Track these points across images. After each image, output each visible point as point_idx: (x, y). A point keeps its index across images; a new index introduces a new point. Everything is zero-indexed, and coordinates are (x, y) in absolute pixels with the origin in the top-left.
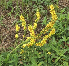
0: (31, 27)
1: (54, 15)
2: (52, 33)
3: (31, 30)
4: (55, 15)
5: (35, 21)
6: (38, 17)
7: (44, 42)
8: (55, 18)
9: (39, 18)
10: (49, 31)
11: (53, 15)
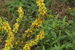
0: (8, 24)
1: (42, 6)
2: (40, 37)
3: (7, 28)
4: (44, 7)
5: (17, 20)
6: (20, 14)
7: (27, 48)
8: (43, 12)
9: (22, 15)
10: (35, 33)
11: (40, 6)
